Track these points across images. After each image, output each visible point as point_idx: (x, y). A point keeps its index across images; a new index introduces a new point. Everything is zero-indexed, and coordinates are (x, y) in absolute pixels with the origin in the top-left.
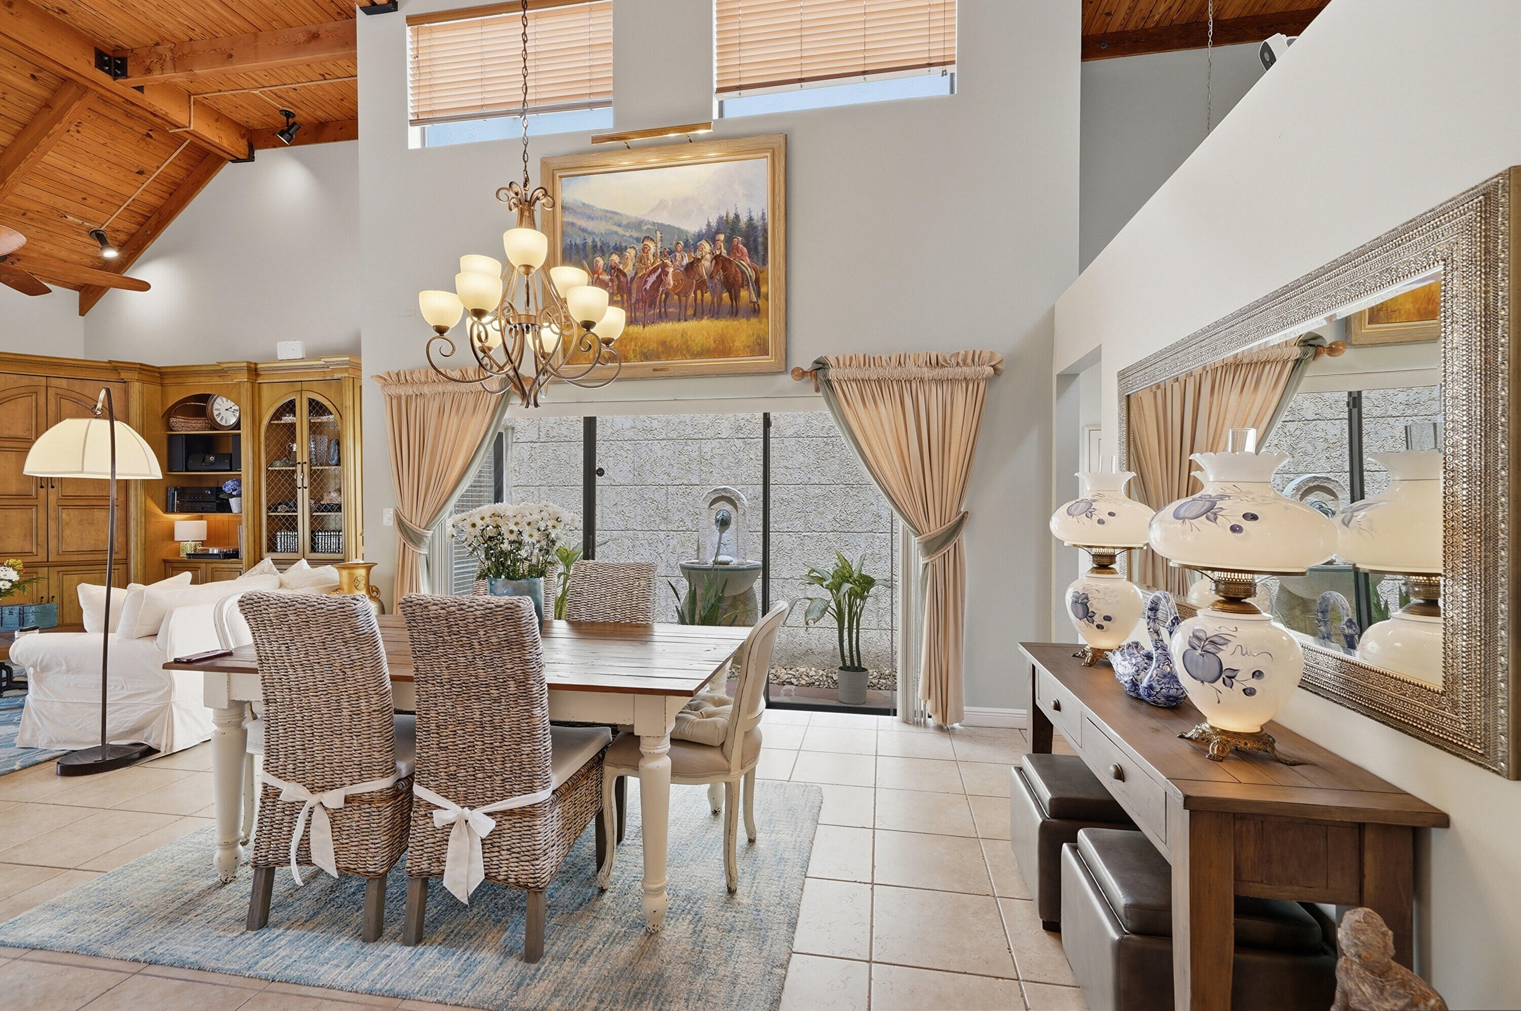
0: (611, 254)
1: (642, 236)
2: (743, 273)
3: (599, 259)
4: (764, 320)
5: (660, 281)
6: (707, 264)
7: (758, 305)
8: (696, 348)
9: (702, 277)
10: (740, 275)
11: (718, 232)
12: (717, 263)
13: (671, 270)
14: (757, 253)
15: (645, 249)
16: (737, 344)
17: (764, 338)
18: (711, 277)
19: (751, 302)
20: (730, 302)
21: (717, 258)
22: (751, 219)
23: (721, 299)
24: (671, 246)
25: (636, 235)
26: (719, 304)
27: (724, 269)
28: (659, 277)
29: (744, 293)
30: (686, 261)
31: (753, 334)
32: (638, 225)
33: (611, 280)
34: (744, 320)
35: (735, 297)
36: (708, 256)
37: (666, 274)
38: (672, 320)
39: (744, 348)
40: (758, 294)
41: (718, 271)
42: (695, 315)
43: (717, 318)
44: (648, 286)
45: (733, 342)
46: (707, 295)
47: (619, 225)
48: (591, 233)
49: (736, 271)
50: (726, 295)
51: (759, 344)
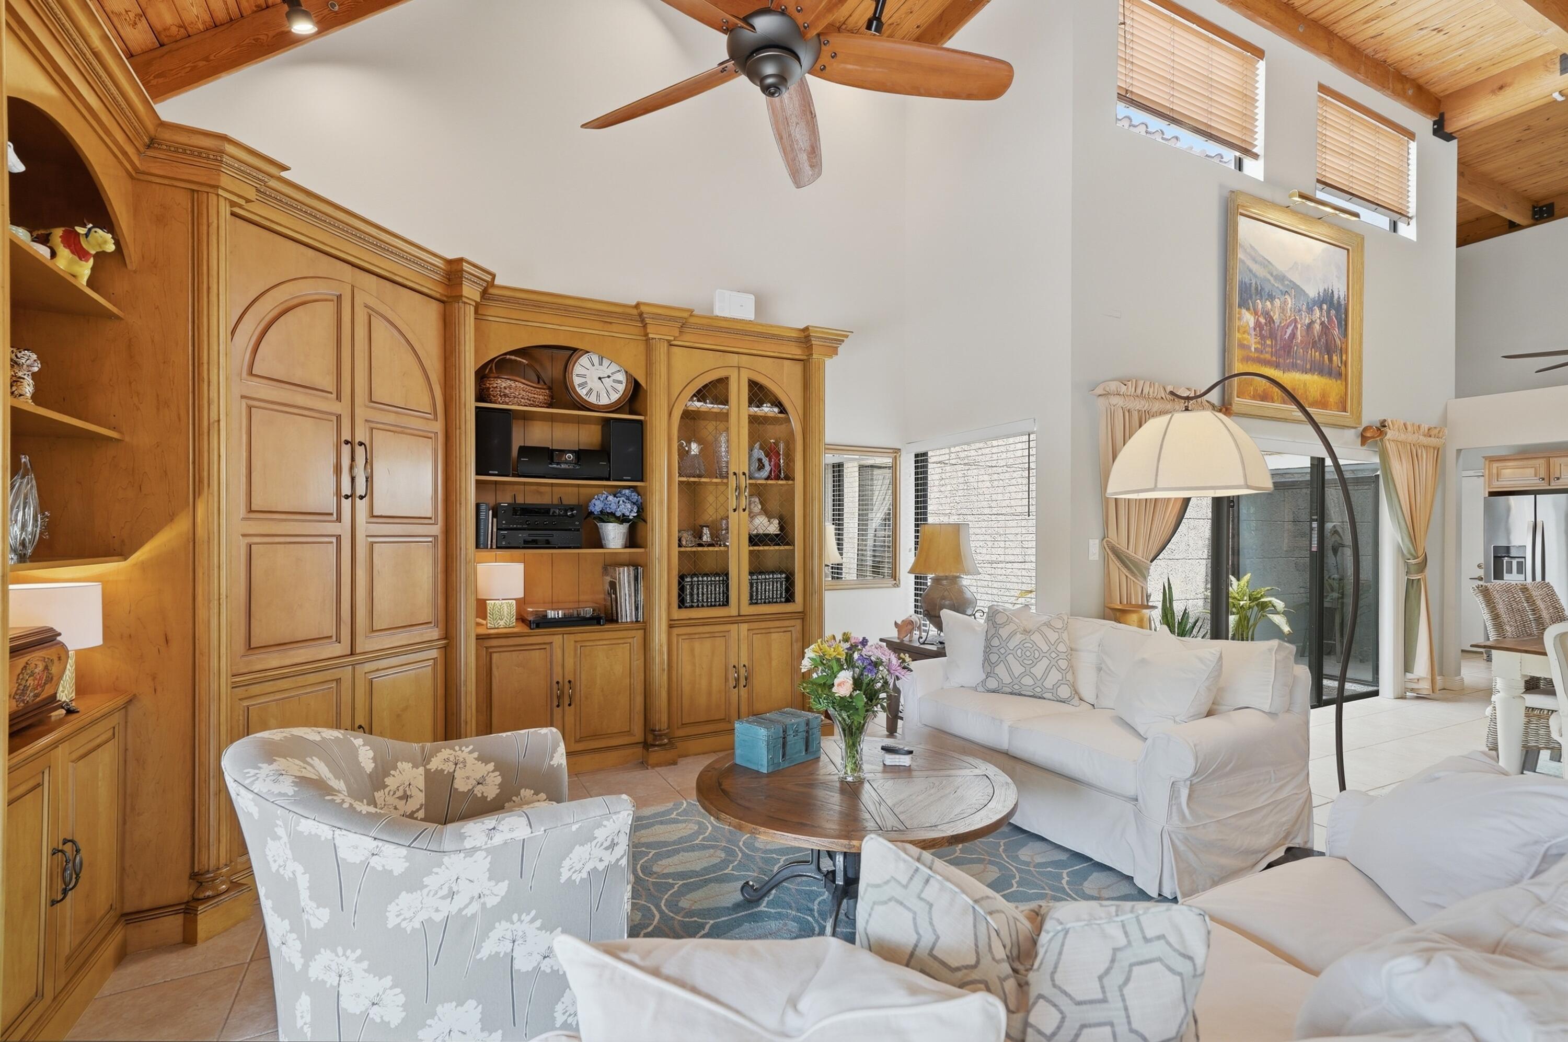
0: (1267, 299)
1: (1284, 289)
2: (1335, 341)
3: (1258, 301)
4: (1345, 383)
5: (1293, 335)
6: (1317, 327)
7: (1342, 370)
8: (1310, 399)
9: (1314, 337)
10: (1333, 342)
11: (1323, 302)
12: (1322, 328)
13: (1299, 326)
14: (1341, 327)
15: (1285, 302)
16: (1331, 399)
17: (1345, 398)
18: (1320, 340)
19: (1338, 366)
20: (1328, 363)
21: (1322, 323)
22: (1339, 298)
23: (1323, 357)
24: (1299, 304)
25: (1281, 287)
26: (1323, 364)
27: (1326, 334)
28: (1293, 330)
29: (1335, 358)
30: (1307, 321)
31: (1340, 393)
32: (1281, 278)
33: (1266, 324)
34: (1334, 380)
35: (1330, 360)
36: (1318, 321)
37: (1297, 328)
38: (1299, 370)
39: (1334, 404)
40: (1341, 361)
41: (1323, 335)
42: (1311, 370)
43: (1322, 375)
44: (1287, 336)
45: (1329, 396)
46: (1317, 354)
47: (1272, 275)
48: (1255, 276)
49: (1331, 337)
50: (1326, 356)
51: (1343, 402)
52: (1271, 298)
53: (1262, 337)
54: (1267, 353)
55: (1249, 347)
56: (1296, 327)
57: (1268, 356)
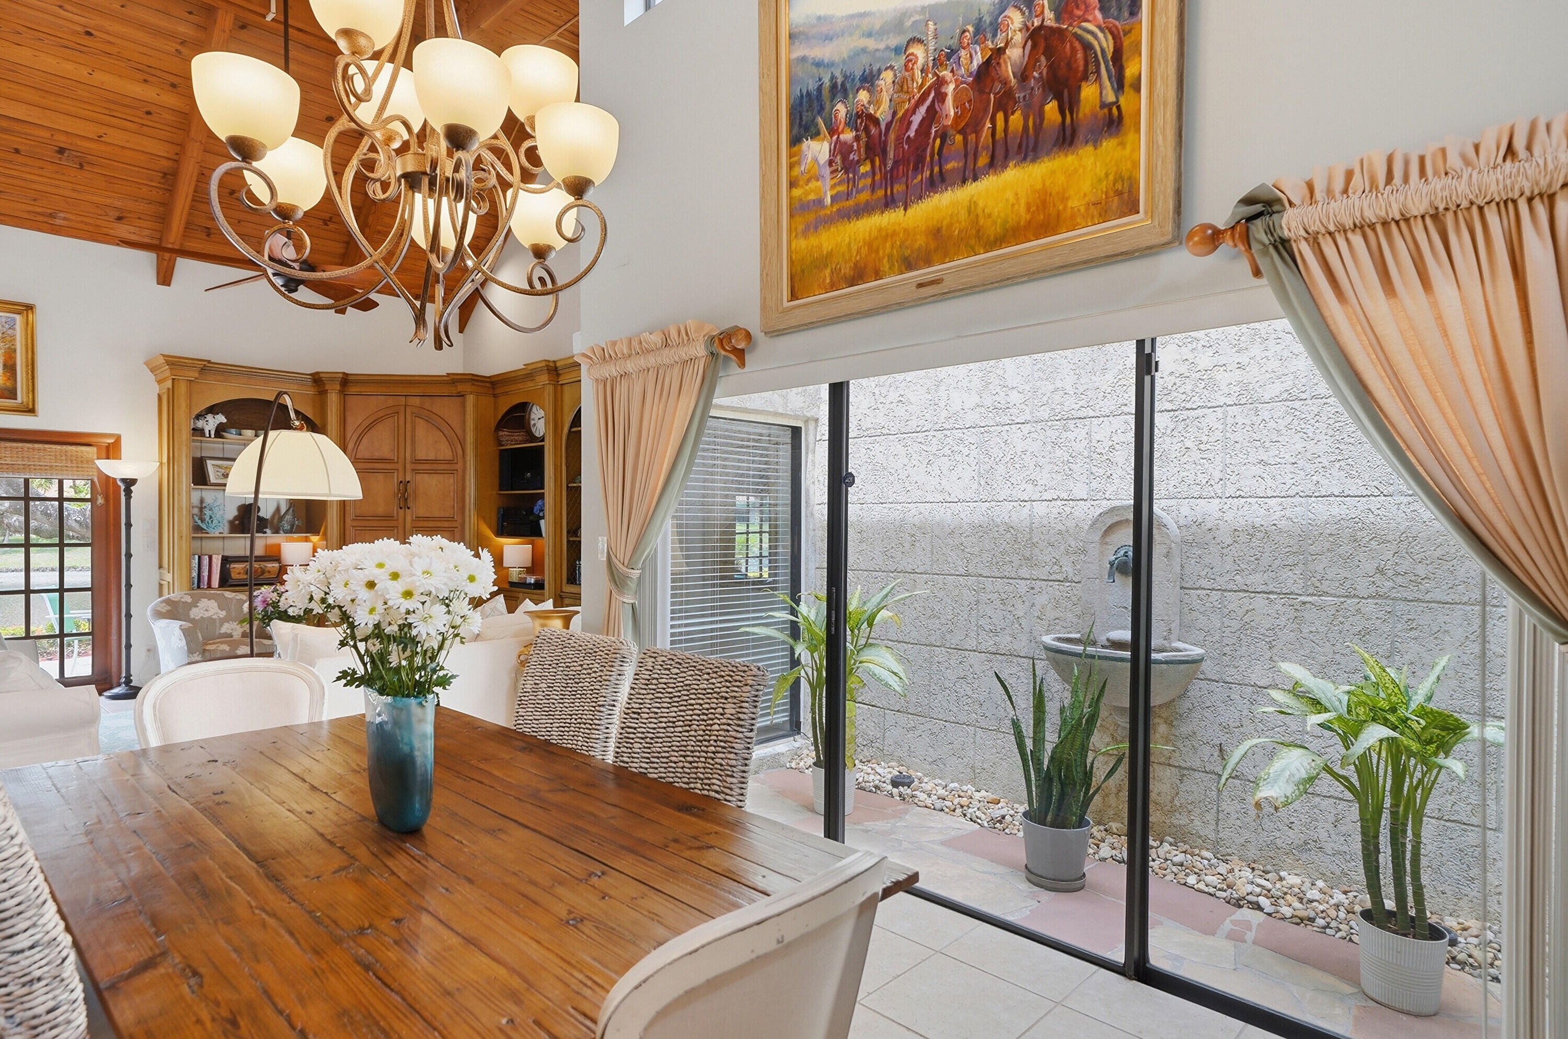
0: (857, 91)
2: (1087, 47)
3: (838, 106)
4: (1131, 136)
5: (932, 115)
7: (1119, 108)
8: (992, 231)
9: (1005, 82)
10: (1080, 55)
12: (1034, 46)
13: (950, 89)
15: (909, 64)
16: (1074, 203)
17: (1130, 178)
18: (1024, 77)
19: (1103, 105)
20: (1059, 119)
21: (1035, 35)
23: (1041, 116)
24: (951, 42)
26: (1039, 127)
27: (1048, 54)
28: (931, 110)
29: (1088, 93)
30: (978, 61)
31: (1107, 175)
33: (857, 138)
34: (1089, 149)
35: (1069, 104)
36: (1019, 37)
38: (952, 185)
39: (1087, 209)
40: (1119, 84)
41: (1038, 60)
42: (991, 164)
43: (1034, 160)
44: (912, 133)
45: (1064, 199)
46: (1016, 118)
47: (869, 35)
48: (831, 64)
49: (1073, 49)
50: (1051, 108)
51: (1119, 193)
52: (869, 80)
53: (849, 167)
54: (862, 190)
55: (819, 202)
56: (941, 97)
57: (864, 197)
